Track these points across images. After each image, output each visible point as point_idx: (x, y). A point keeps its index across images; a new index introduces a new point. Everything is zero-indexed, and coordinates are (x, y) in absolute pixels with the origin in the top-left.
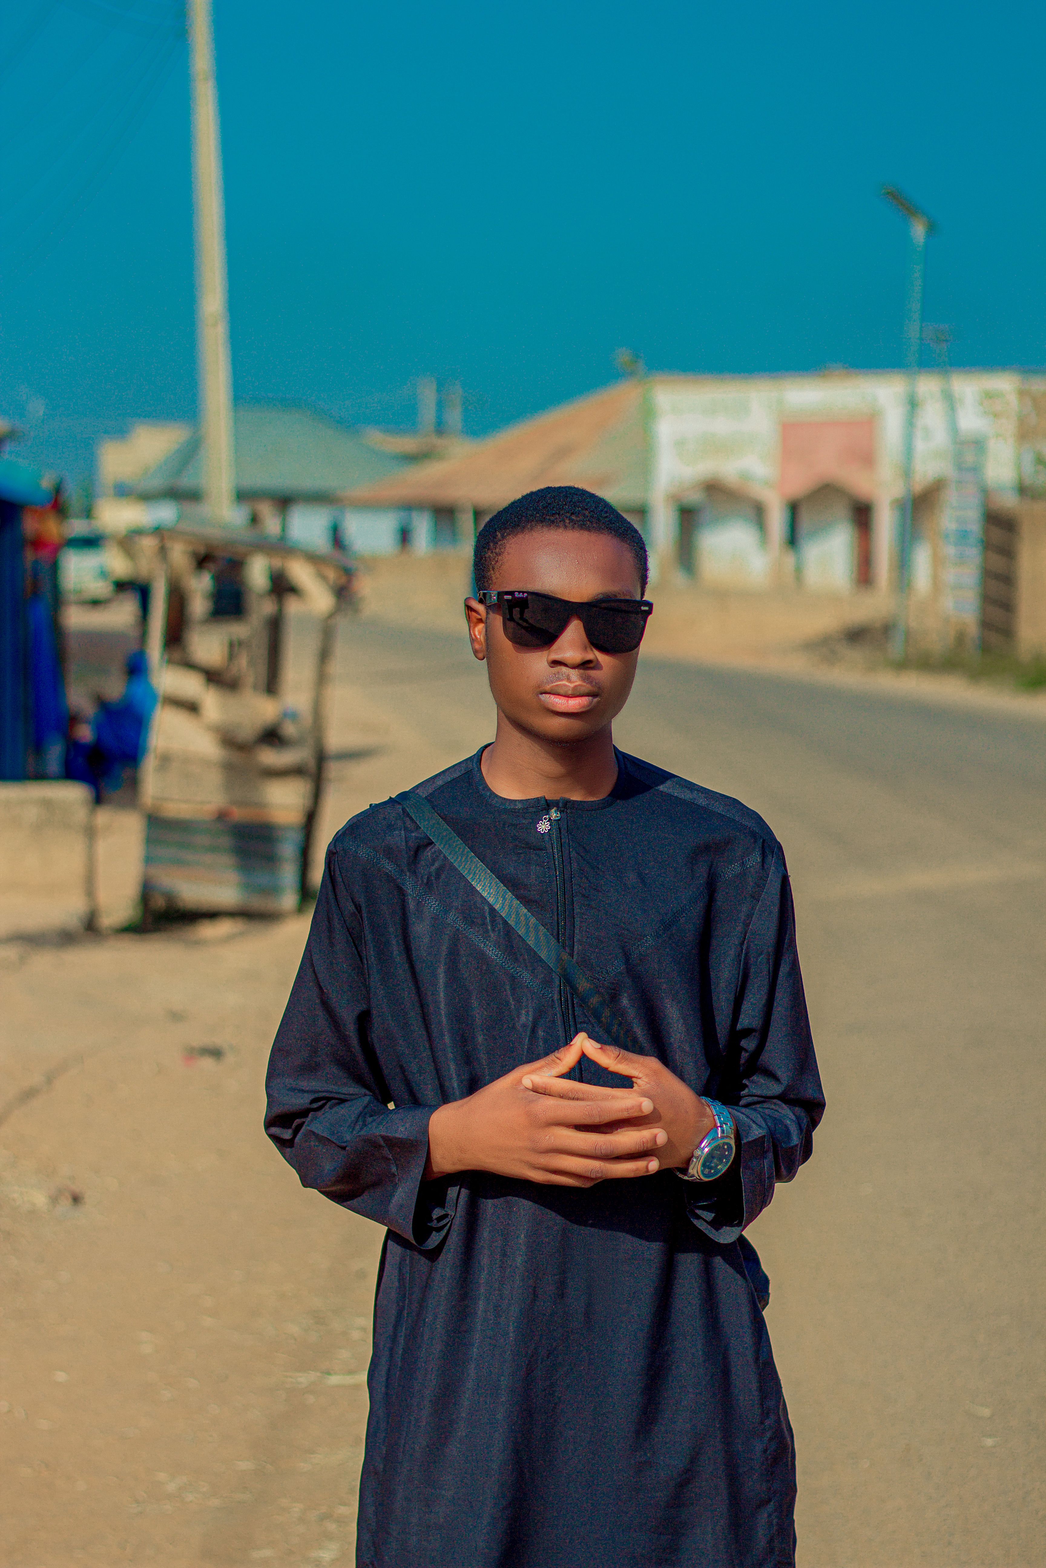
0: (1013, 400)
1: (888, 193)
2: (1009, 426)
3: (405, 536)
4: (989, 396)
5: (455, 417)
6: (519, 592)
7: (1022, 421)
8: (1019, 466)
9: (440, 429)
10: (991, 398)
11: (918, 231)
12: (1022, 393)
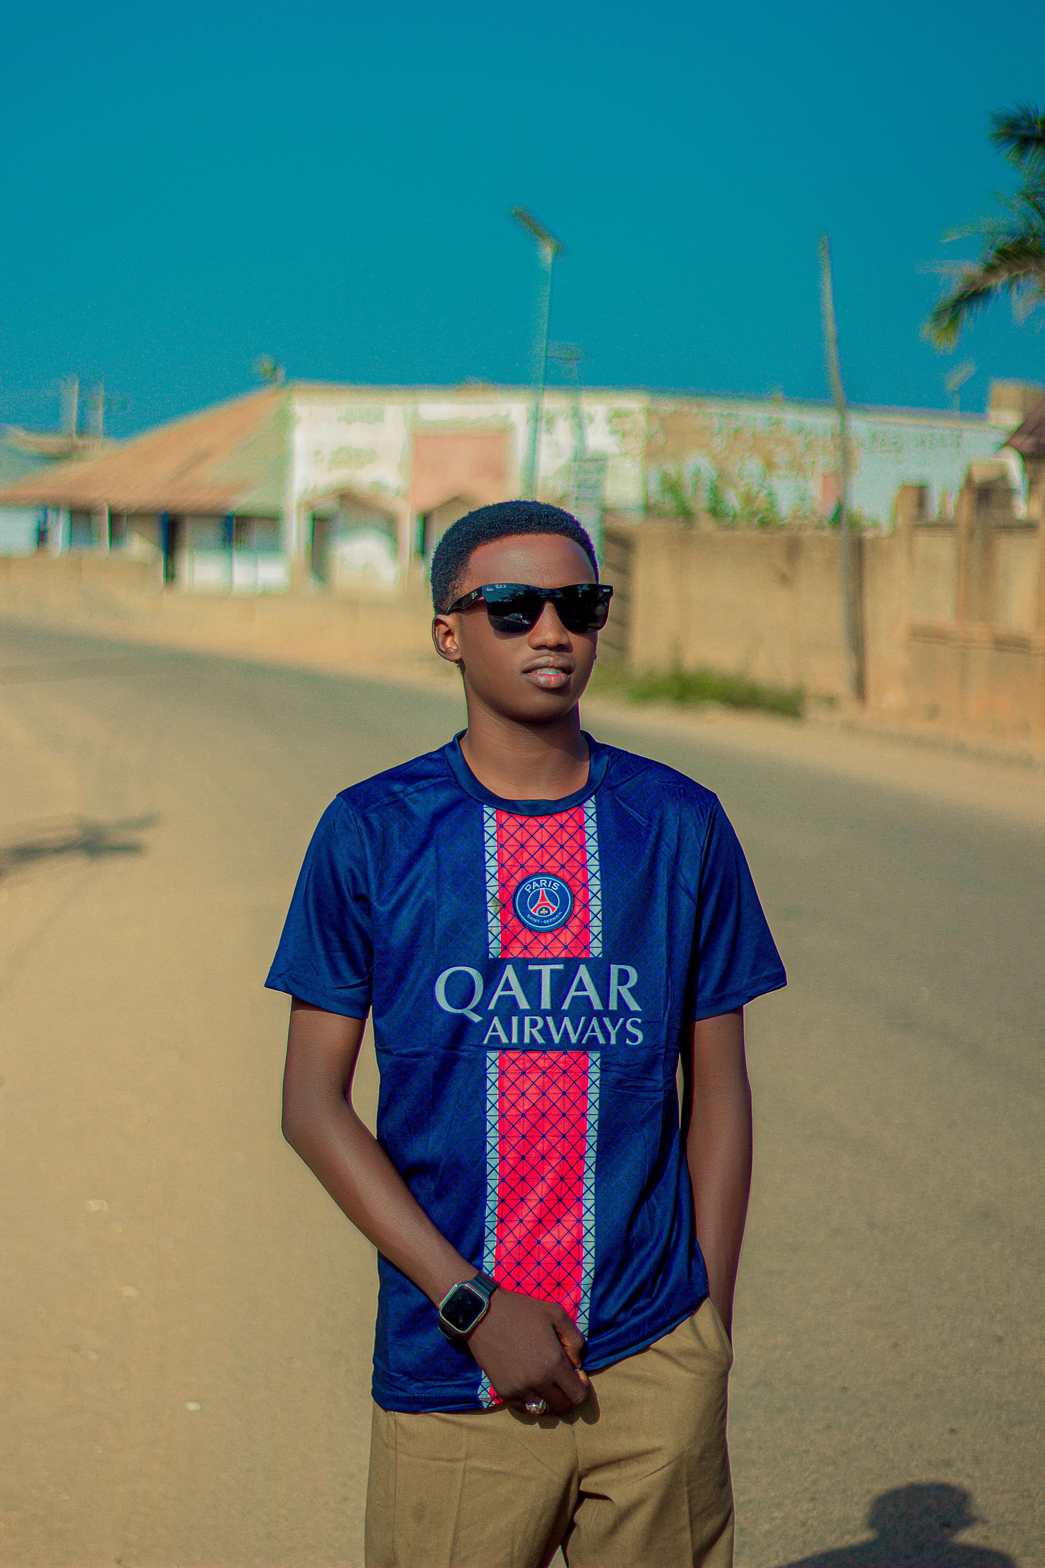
0: (642, 419)
1: (517, 214)
2: (636, 445)
3: (42, 536)
4: (618, 416)
5: (98, 418)
6: (499, 584)
7: (650, 439)
8: (646, 484)
9: (82, 430)
10: (620, 416)
11: (547, 252)
12: (650, 414)
